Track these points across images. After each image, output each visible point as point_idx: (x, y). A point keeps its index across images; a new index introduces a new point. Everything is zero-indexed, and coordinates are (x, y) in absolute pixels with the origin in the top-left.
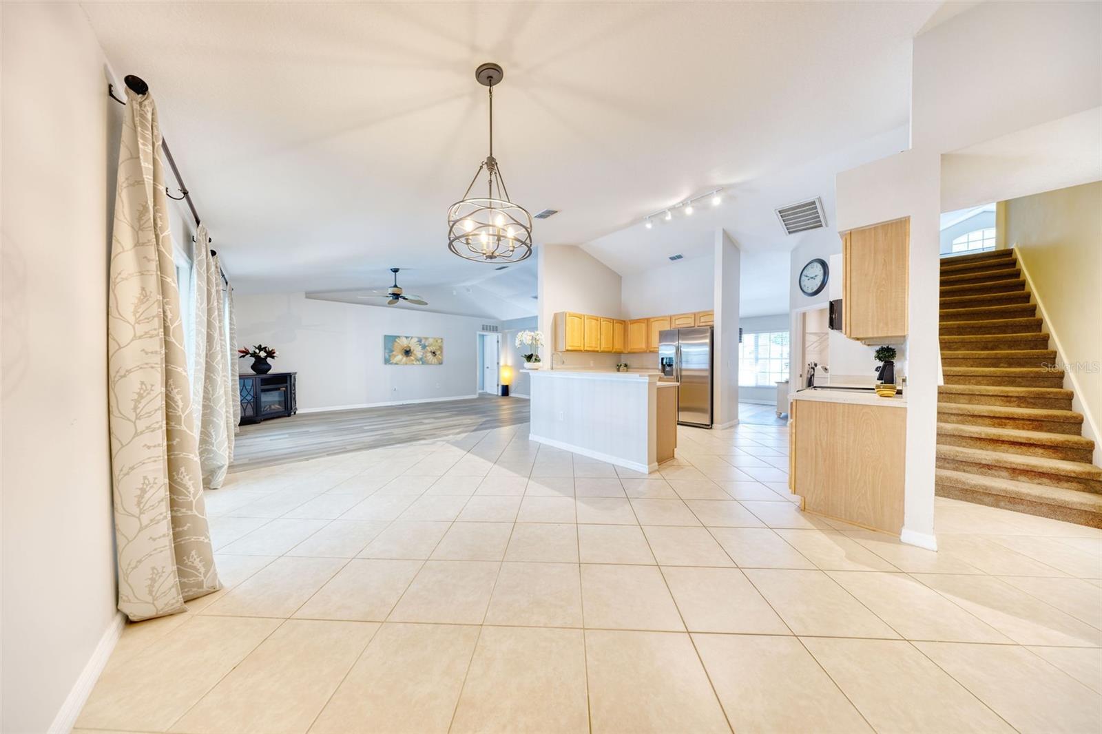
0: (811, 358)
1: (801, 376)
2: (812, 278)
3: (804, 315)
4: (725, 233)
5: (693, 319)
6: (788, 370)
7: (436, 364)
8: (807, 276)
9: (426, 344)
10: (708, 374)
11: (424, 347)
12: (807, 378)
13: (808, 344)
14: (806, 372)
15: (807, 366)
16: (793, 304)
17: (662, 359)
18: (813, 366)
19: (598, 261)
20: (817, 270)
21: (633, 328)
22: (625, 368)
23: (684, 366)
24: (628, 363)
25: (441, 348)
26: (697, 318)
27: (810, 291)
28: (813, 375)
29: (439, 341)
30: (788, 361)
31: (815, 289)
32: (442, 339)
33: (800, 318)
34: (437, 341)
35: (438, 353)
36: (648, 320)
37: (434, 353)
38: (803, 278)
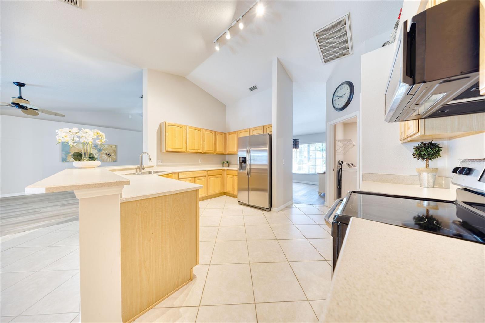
0: (339, 158)
1: (333, 170)
2: (341, 97)
3: (335, 125)
4: (279, 60)
5: (263, 129)
6: (325, 165)
7: (111, 162)
8: (337, 96)
9: (102, 148)
10: (267, 167)
11: (100, 150)
12: (337, 170)
13: (337, 148)
14: (337, 166)
15: (337, 163)
16: (328, 119)
17: (240, 158)
18: (341, 163)
19: (210, 94)
20: (346, 89)
21: (230, 137)
22: (227, 164)
23: (252, 162)
24: (230, 161)
25: (115, 152)
26: (265, 128)
27: (340, 107)
28: (341, 169)
29: (114, 147)
30: (325, 159)
31: (343, 104)
32: (116, 145)
33: (333, 128)
34: (111, 147)
35: (112, 154)
36: (237, 131)
37: (109, 154)
38: (335, 98)
